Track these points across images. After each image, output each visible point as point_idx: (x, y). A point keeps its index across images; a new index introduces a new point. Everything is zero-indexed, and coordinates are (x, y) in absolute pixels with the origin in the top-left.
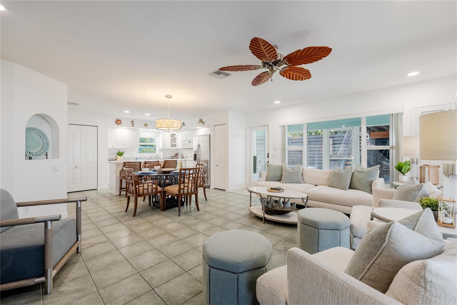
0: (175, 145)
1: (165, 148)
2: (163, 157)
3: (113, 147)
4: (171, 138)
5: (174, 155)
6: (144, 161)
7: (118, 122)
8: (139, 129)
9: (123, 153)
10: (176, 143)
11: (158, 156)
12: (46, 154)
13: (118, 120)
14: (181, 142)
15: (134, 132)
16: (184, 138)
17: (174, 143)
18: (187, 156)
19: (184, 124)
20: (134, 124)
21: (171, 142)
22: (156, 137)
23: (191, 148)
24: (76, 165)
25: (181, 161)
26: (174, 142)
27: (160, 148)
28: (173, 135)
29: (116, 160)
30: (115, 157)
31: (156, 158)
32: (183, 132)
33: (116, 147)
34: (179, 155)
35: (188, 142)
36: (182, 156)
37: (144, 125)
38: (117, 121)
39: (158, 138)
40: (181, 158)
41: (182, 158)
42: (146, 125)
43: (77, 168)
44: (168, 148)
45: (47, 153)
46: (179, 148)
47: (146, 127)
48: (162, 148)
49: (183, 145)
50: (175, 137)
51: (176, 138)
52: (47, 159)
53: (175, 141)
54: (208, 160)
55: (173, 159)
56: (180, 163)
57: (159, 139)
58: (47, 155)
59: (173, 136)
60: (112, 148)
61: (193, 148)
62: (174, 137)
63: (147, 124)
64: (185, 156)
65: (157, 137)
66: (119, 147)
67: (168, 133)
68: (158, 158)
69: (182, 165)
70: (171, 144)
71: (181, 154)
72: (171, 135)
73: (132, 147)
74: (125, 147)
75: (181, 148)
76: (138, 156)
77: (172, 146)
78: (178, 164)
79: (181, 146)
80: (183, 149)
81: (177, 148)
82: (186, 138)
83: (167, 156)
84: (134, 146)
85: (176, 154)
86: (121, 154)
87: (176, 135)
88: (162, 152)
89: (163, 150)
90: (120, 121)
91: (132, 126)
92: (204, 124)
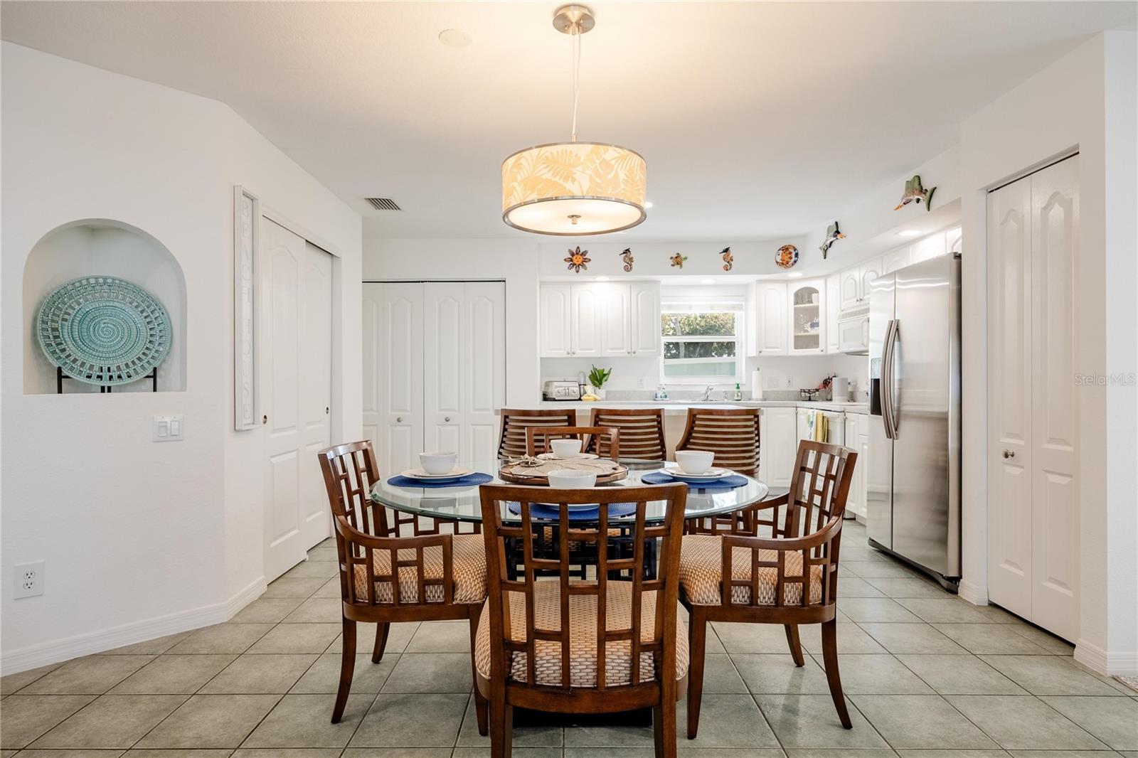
0: (813, 341)
1: (766, 352)
2: (764, 392)
3: (568, 354)
4: (795, 309)
5: (817, 383)
6: (686, 408)
7: (578, 260)
8: (657, 282)
9: (608, 374)
10: (819, 331)
11: (742, 389)
12: (152, 374)
13: (577, 254)
14: (838, 321)
15: (641, 294)
16: (849, 304)
17: (812, 332)
19: (838, 232)
20: (631, 259)
21: (798, 325)
22: (733, 307)
24: (447, 414)
25: (826, 414)
26: (812, 326)
28: (804, 296)
29: (580, 399)
30: (576, 389)
31: (732, 394)
32: (845, 275)
33: (580, 353)
34: (835, 384)
35: (866, 318)
36: (850, 389)
38: (573, 255)
40: (846, 398)
42: (678, 261)
43: (448, 423)
44: (780, 352)
45: (155, 369)
46: (832, 350)
47: (677, 267)
48: (754, 355)
49: (847, 335)
50: (815, 304)
51: (817, 309)
52: (155, 390)
53: (815, 321)
54: (947, 413)
55: (810, 400)
56: (820, 419)
57: (745, 316)
58: (154, 377)
59: (806, 297)
60: (565, 355)
62: (811, 302)
63: (683, 256)
65: (740, 307)
66: (592, 351)
67: (785, 285)
68: (740, 394)
69: (828, 430)
70: (795, 331)
71: (847, 379)
72: (795, 294)
73: (634, 353)
74: (608, 353)
75: (837, 351)
76: (659, 389)
77: (801, 342)
78: (812, 428)
79: (835, 344)
80: (848, 353)
81: (822, 351)
82: (855, 299)
83: (783, 386)
84: (641, 349)
85: (826, 380)
86: (598, 378)
87: (818, 292)
88: (758, 369)
89: (761, 361)
90: (581, 255)
91: (628, 269)
92: (931, 202)
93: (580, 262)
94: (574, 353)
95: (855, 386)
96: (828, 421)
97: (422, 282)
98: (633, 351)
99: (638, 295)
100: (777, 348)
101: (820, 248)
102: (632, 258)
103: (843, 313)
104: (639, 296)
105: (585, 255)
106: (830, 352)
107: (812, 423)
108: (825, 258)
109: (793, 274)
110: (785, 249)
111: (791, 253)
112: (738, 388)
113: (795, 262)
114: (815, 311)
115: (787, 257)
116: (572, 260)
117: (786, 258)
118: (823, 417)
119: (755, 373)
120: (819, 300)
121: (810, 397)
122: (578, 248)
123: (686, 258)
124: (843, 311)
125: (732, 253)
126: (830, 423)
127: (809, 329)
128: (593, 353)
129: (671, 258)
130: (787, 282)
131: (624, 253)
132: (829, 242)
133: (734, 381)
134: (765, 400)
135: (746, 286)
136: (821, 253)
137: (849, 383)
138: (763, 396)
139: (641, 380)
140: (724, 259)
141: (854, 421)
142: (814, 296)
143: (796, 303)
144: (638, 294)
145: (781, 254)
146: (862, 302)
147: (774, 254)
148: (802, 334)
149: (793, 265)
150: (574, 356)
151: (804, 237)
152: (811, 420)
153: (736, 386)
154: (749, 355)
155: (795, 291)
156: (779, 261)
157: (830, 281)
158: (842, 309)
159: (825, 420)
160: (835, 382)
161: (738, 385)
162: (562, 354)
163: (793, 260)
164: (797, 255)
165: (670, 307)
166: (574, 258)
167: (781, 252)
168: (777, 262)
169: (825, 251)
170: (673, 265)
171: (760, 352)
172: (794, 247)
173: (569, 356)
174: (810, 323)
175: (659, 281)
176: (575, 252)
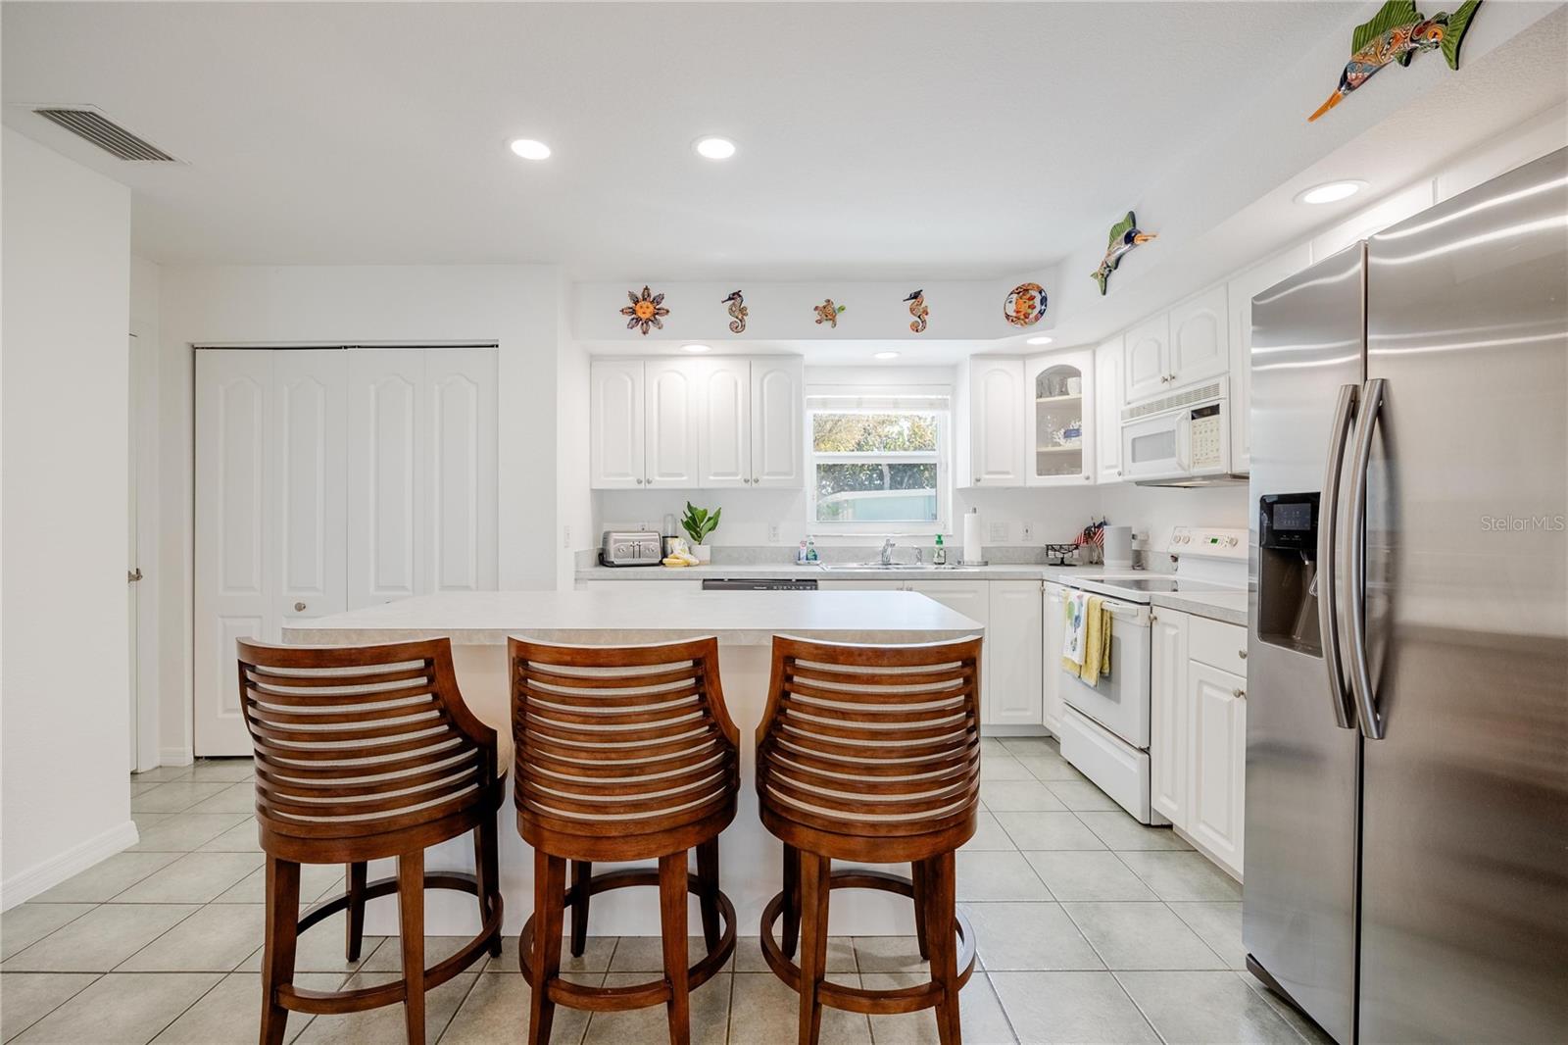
0: (1071, 461)
1: (989, 480)
2: (984, 550)
3: (640, 482)
4: (1037, 404)
5: (1070, 534)
7: (645, 310)
9: (716, 518)
10: (1083, 442)
11: (945, 544)
13: (645, 300)
14: (1121, 424)
15: (769, 377)
16: (1147, 389)
17: (1068, 445)
18: (1175, 550)
19: (1133, 233)
20: (743, 311)
21: (1042, 436)
22: (932, 404)
23: (1223, 468)
25: (1104, 603)
26: (1068, 435)
27: (959, 487)
28: (1054, 382)
29: (661, 563)
30: (656, 545)
31: (931, 552)
32: (1138, 334)
33: (660, 482)
34: (1109, 537)
35: (1186, 412)
36: (1135, 546)
37: (816, 316)
38: (636, 302)
39: (948, 414)
40: (1128, 561)
41: (1138, 561)
42: (828, 313)
44: (1013, 480)
46: (1107, 476)
47: (827, 324)
48: (968, 485)
49: (1139, 448)
50: (1073, 395)
51: (1077, 404)
53: (1074, 425)
55: (1064, 564)
56: (1096, 614)
57: (954, 415)
59: (1056, 380)
60: (634, 486)
61: (1243, 478)
62: (1067, 393)
63: (837, 306)
64: (1161, 545)
65: (943, 405)
67: (1020, 363)
68: (942, 553)
69: (1111, 636)
70: (1037, 446)
71: (1130, 528)
72: (1037, 379)
73: (757, 481)
74: (711, 481)
75: (1120, 479)
76: (804, 543)
77: (1051, 463)
78: (1079, 630)
79: (1115, 467)
80: (1139, 483)
81: (1088, 478)
82: (1159, 379)
83: (1016, 539)
84: (768, 474)
85: (1088, 529)
86: (695, 525)
87: (1080, 376)
88: (975, 510)
89: (976, 496)
90: (652, 302)
91: (738, 327)
92: (1464, 43)
93: (648, 316)
94: (649, 482)
95: (1145, 542)
96: (1111, 618)
97: (346, 347)
98: (754, 477)
99: (762, 380)
100: (1007, 473)
101: (1095, 275)
102: (745, 309)
103: (1129, 406)
104: (766, 381)
105: (658, 303)
106: (1101, 481)
107: (1077, 618)
108: (1104, 293)
109: (1036, 339)
110: (1023, 291)
111: (1032, 298)
112: (940, 542)
113: (1041, 313)
114: (1075, 408)
115: (1027, 305)
116: (634, 312)
117: (1024, 308)
118: (1102, 610)
119: (968, 517)
120: (1081, 389)
121: (1062, 558)
122: (646, 288)
123: (842, 309)
124: (1129, 403)
125: (927, 300)
126: (1114, 622)
127: (1062, 441)
128: (685, 482)
129: (816, 308)
130: (1024, 357)
131: (730, 299)
132: (1113, 258)
133: (934, 530)
134: (986, 564)
135: (953, 368)
136: (1096, 284)
137: (1134, 537)
138: (982, 556)
139: (775, 528)
140: (912, 310)
141: (1175, 627)
142: (1071, 382)
143: (1039, 396)
144: (765, 375)
145: (1014, 300)
146: (1175, 384)
147: (1000, 299)
148: (1050, 449)
149: (1037, 319)
150: (648, 486)
151: (1058, 265)
152: (1076, 613)
153: (937, 539)
154: (960, 485)
155: (1037, 375)
156: (1011, 311)
157: (1101, 353)
158: (1128, 399)
159: (1106, 618)
160: (1108, 533)
161: (939, 537)
162: (629, 483)
163: (1036, 311)
164: (1044, 301)
165: (824, 404)
166: (638, 308)
167: (1015, 296)
168: (1008, 316)
169: (1105, 279)
170: (819, 322)
171: (978, 480)
172: (1038, 287)
173: (642, 486)
174: (1063, 431)
175: (801, 356)
176: (640, 297)
